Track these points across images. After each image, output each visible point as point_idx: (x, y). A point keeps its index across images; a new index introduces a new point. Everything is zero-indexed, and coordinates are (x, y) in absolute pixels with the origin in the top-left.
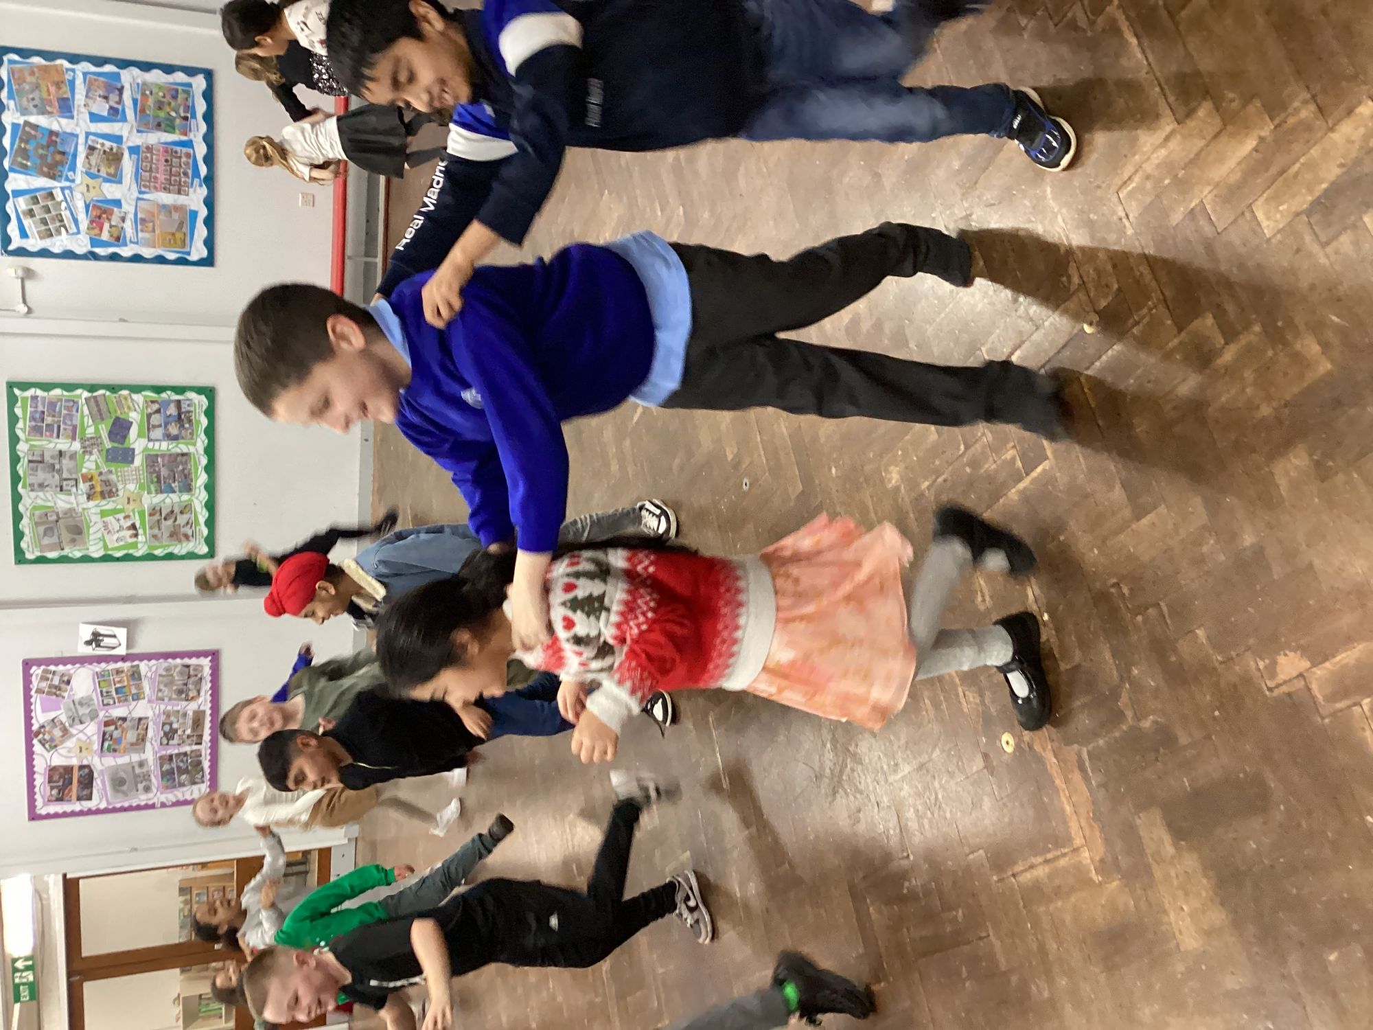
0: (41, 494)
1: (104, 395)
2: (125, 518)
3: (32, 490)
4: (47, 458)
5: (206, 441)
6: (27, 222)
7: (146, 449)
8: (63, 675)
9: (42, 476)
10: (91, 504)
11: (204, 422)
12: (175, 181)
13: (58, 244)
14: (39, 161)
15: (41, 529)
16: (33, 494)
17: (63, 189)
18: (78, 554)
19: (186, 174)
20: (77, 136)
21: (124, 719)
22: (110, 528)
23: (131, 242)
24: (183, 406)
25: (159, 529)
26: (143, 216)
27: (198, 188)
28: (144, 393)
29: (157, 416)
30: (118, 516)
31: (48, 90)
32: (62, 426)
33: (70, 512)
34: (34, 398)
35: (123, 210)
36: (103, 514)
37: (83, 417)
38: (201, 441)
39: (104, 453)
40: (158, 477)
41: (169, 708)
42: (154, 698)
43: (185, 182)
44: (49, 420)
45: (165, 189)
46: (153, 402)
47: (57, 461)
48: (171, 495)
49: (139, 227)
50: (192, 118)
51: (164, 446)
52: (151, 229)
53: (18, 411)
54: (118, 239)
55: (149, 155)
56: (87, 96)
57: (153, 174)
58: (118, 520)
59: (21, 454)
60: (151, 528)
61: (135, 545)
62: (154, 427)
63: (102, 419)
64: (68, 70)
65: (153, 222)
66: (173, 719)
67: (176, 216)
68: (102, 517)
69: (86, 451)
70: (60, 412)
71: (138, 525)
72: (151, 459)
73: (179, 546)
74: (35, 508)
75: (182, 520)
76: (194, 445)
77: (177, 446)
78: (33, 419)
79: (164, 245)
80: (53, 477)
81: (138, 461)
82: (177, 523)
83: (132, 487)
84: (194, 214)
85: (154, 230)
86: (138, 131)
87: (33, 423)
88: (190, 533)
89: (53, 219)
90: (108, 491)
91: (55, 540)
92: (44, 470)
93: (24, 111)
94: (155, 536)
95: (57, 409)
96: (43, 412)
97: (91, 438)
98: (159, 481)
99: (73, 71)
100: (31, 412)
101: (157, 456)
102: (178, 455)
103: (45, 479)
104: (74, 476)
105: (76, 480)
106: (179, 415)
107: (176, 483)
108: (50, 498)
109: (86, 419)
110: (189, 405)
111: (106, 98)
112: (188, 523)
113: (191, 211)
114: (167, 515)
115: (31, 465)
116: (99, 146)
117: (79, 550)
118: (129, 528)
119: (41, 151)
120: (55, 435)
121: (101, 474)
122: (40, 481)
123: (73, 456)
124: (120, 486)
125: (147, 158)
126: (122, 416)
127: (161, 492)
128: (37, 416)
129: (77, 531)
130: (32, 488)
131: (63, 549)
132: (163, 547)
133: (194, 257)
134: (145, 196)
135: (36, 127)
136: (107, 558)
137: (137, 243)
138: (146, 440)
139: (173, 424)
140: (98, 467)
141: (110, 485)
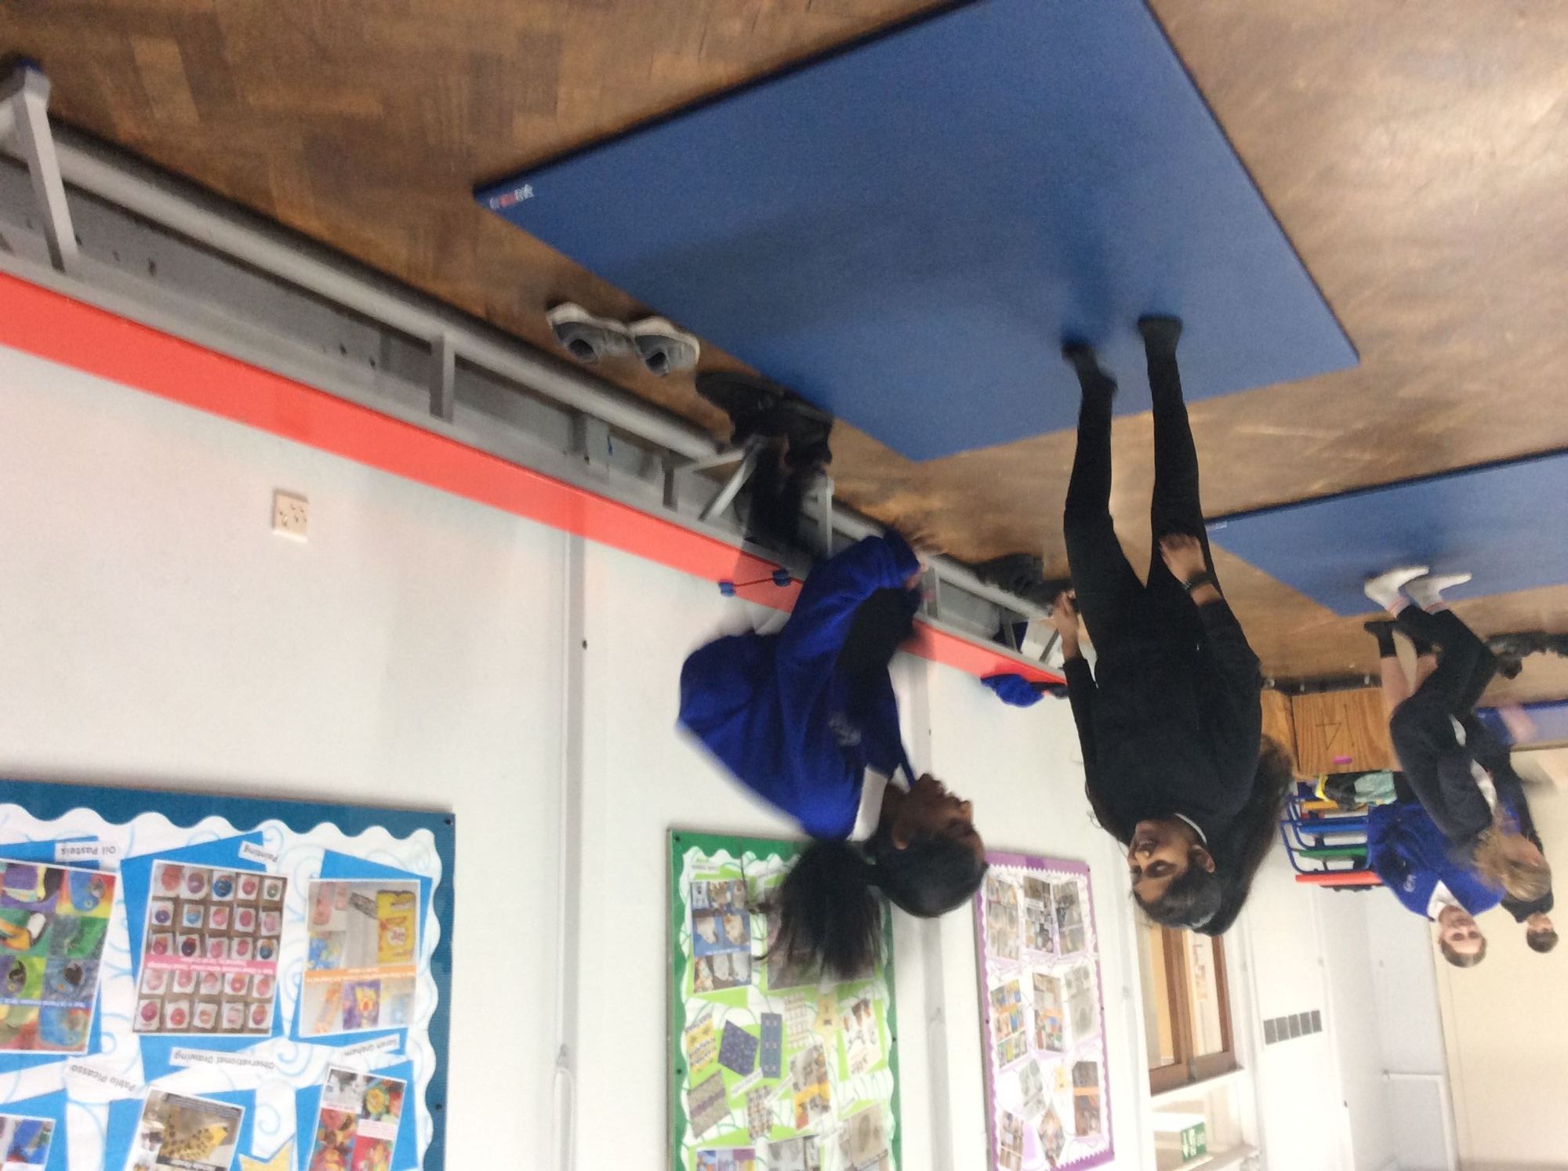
1: (689, 1092)
2: (847, 1028)
5: (748, 854)
8: (1004, 1128)
12: (245, 920)
18: (891, 1120)
19: (225, 886)
22: (859, 1057)
23: (400, 1051)
26: (339, 1018)
27: (268, 847)
28: (683, 995)
30: (846, 1044)
33: (845, 1146)
35: (323, 1081)
38: (749, 865)
41: (1024, 938)
42: (1017, 964)
43: (249, 888)
45: (267, 953)
49: (366, 1028)
50: (51, 861)
51: (757, 948)
52: (370, 993)
54: (394, 1090)
55: (170, 1009)
57: (228, 990)
65: (353, 987)
67: (339, 919)
72: (776, 976)
76: (753, 880)
79: (409, 953)
81: (777, 1006)
84: (333, 862)
85: (375, 985)
86: (95, 1048)
101: (770, 964)
105: (805, 1139)
109: (725, 1130)
113: (323, 874)
118: (859, 1019)
121: (796, 1086)
123: (775, 1150)
124: (810, 1042)
125: (178, 1016)
129: (865, 1127)
133: (432, 867)
134: (287, 1013)
136: (894, 1062)
137: (403, 1033)
138: (750, 988)
139: (728, 928)
140: (785, 1096)
141: (809, 1065)
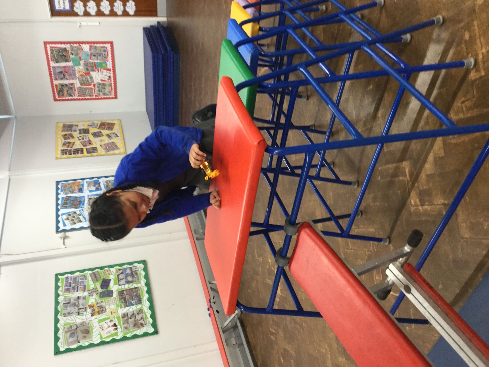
0: (69, 318)
1: (98, 271)
2: (110, 321)
3: (64, 316)
4: (72, 301)
5: (145, 281)
6: (67, 222)
7: (117, 289)
9: (69, 309)
10: (94, 317)
11: (143, 273)
13: (78, 226)
14: (71, 205)
15: (68, 334)
16: (65, 318)
17: (80, 211)
18: (87, 344)
20: (85, 197)
22: (103, 328)
24: (133, 269)
25: (128, 324)
28: (115, 267)
29: (121, 275)
30: (106, 321)
31: (75, 188)
32: (79, 286)
33: (82, 324)
34: (67, 278)
36: (100, 321)
37: (88, 281)
38: (143, 281)
39: (99, 294)
40: (125, 300)
44: (73, 285)
46: (120, 270)
47: (77, 301)
48: (132, 307)
51: (126, 286)
53: (59, 284)
56: (88, 187)
58: (107, 323)
59: (60, 301)
60: (124, 324)
61: (116, 334)
62: (121, 279)
63: (97, 281)
64: (81, 182)
68: (99, 324)
69: (90, 295)
70: (78, 281)
71: (117, 324)
72: (121, 293)
73: (139, 330)
74: (65, 325)
75: (138, 317)
76: (140, 283)
77: (132, 285)
78: (66, 286)
80: (75, 308)
81: (115, 295)
82: (137, 319)
83: (113, 307)
87: (66, 287)
88: (144, 323)
89: (76, 219)
90: (102, 310)
91: (75, 338)
92: (70, 306)
93: (66, 194)
94: (126, 328)
95: (77, 280)
96: (71, 283)
97: (93, 289)
98: (125, 302)
99: (83, 182)
100: (65, 283)
101: (123, 291)
102: (133, 288)
103: (71, 310)
104: (85, 307)
105: (86, 308)
106: (132, 273)
107: (134, 301)
108: (73, 319)
109: (90, 282)
110: (135, 269)
111: (95, 186)
112: (142, 318)
114: (131, 316)
115: (65, 305)
116: (92, 198)
117: (87, 342)
118: (113, 326)
119: (72, 202)
120: (76, 291)
121: (97, 303)
122: (68, 312)
123: (84, 298)
124: (107, 307)
126: (106, 278)
127: (127, 306)
128: (68, 284)
129: (87, 332)
130: (65, 315)
131: (79, 342)
132: (131, 332)
135: (70, 197)
136: (102, 343)
138: (118, 286)
139: (129, 277)
140: (96, 300)
141: (102, 307)
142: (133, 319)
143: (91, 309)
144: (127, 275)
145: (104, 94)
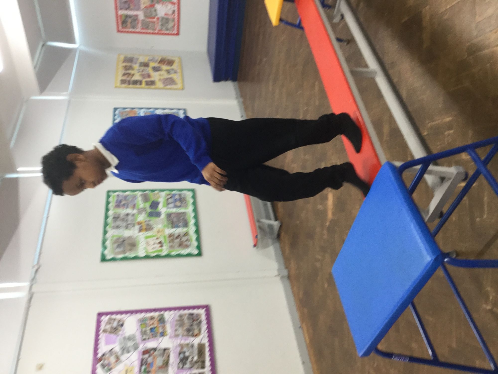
0: (117, 230)
3: (113, 229)
4: (122, 216)
7: (166, 212)
8: (119, 321)
10: (141, 233)
11: (191, 201)
15: (116, 245)
21: (155, 349)
25: (174, 243)
28: (165, 192)
29: (170, 199)
32: (129, 204)
33: (129, 238)
34: (118, 195)
36: (147, 237)
37: (138, 200)
39: (147, 214)
41: (182, 342)
42: (173, 335)
44: (123, 202)
46: (169, 195)
47: (126, 217)
48: (178, 229)
51: (174, 210)
53: (110, 200)
58: (154, 240)
59: (110, 215)
60: (169, 242)
61: (161, 251)
62: (170, 203)
63: (147, 201)
66: (185, 349)
69: (139, 213)
71: (163, 241)
72: (169, 216)
73: (183, 251)
74: (113, 236)
75: (184, 239)
77: (180, 210)
80: (124, 223)
81: (163, 216)
83: (160, 226)
87: (117, 204)
88: (188, 244)
92: (119, 221)
94: (171, 247)
95: (128, 198)
97: (142, 208)
98: (172, 223)
99: (140, 111)
100: (116, 200)
102: (181, 213)
103: (120, 224)
104: (133, 223)
106: (180, 199)
107: (181, 224)
108: (121, 232)
110: (184, 196)
112: (186, 241)
114: (177, 237)
115: (114, 219)
117: (134, 253)
120: (126, 207)
121: (146, 221)
122: (117, 225)
123: (133, 215)
124: (155, 226)
126: (155, 200)
127: (174, 228)
128: (119, 201)
129: (133, 245)
131: (125, 253)
132: (176, 251)
136: (147, 257)
138: (166, 208)
139: (178, 202)
140: (144, 219)
141: (150, 226)
142: (178, 240)
143: (140, 226)
144: (176, 201)
145: (167, 29)
